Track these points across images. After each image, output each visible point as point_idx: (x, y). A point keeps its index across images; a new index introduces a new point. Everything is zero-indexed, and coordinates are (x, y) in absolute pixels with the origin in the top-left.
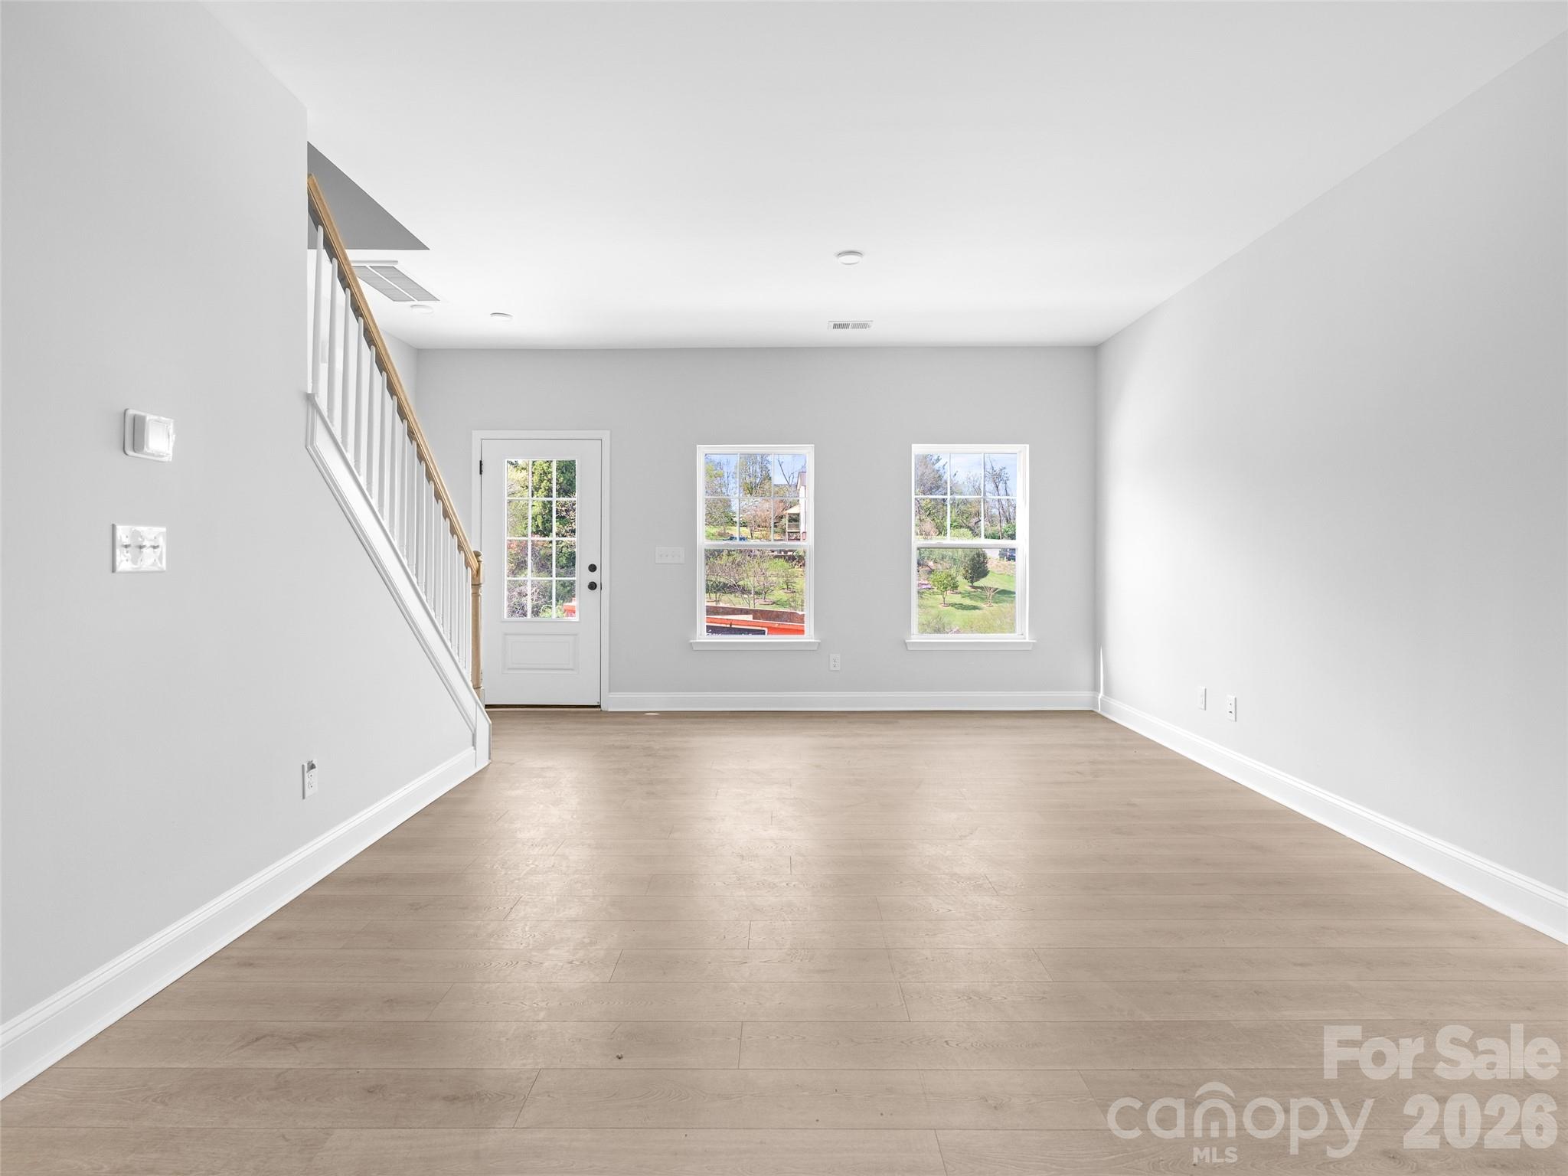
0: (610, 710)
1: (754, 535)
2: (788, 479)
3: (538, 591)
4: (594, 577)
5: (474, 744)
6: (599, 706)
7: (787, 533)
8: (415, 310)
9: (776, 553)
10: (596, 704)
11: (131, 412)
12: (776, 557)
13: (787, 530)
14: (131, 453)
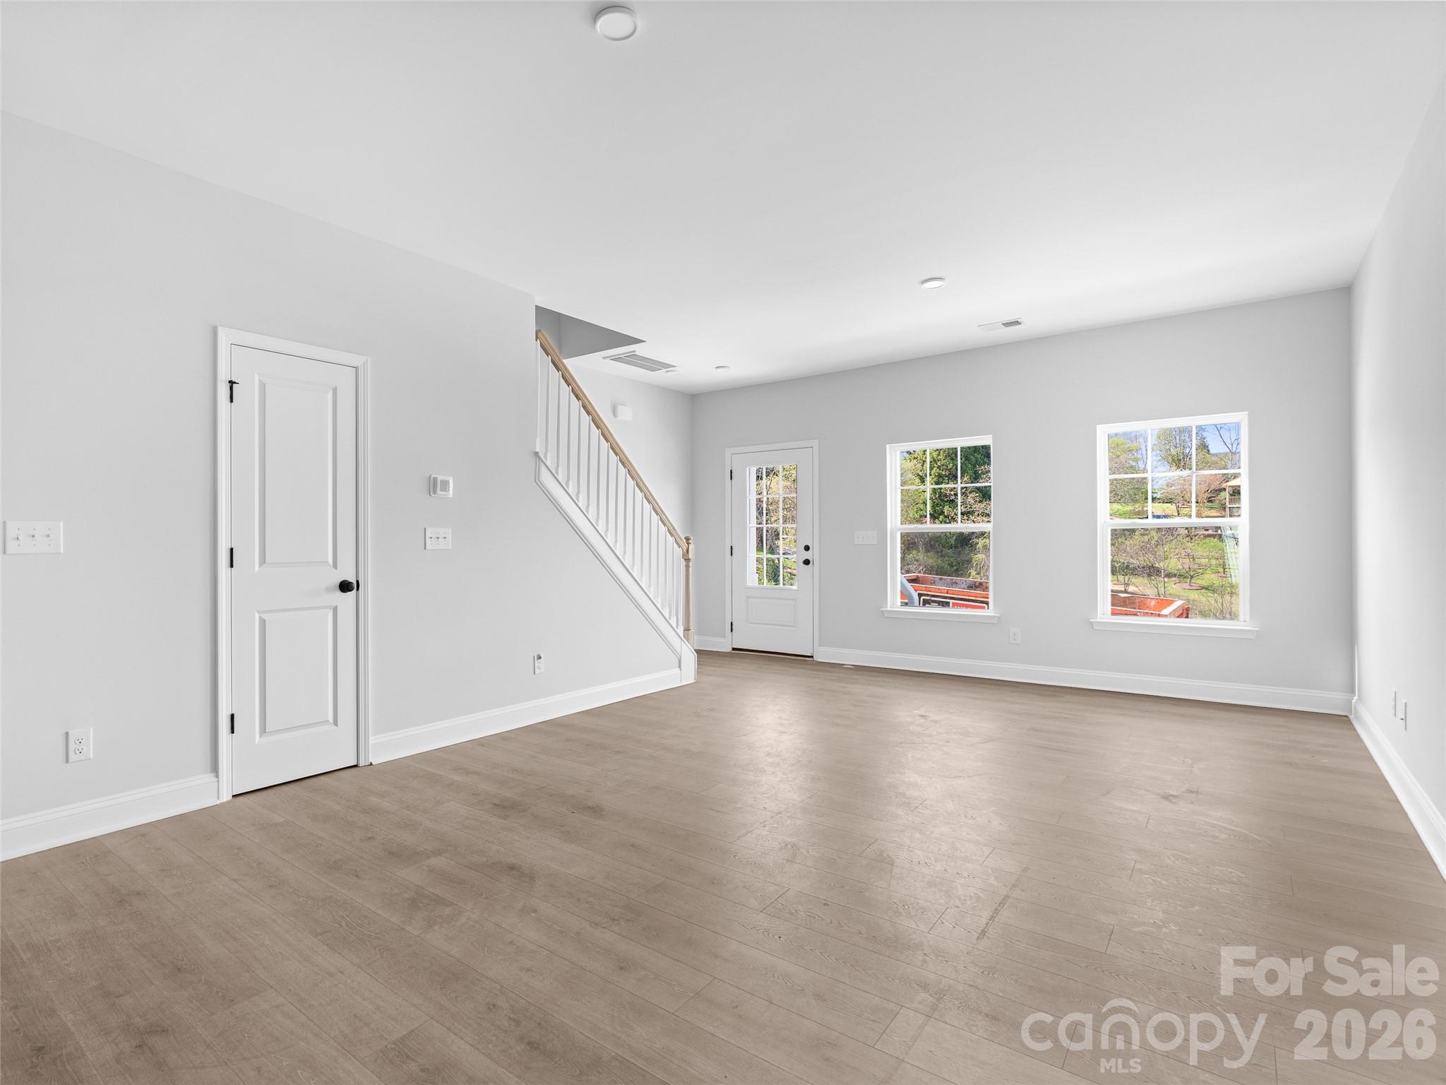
0: (819, 660)
1: (1181, 512)
2: (1230, 446)
3: (925, 569)
4: (807, 555)
5: (680, 667)
6: (812, 657)
7: (1227, 510)
8: (669, 374)
9: (1210, 532)
10: (810, 655)
11: (433, 476)
12: (1209, 536)
13: (1228, 505)
14: (434, 495)
